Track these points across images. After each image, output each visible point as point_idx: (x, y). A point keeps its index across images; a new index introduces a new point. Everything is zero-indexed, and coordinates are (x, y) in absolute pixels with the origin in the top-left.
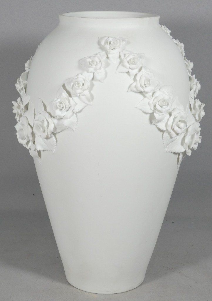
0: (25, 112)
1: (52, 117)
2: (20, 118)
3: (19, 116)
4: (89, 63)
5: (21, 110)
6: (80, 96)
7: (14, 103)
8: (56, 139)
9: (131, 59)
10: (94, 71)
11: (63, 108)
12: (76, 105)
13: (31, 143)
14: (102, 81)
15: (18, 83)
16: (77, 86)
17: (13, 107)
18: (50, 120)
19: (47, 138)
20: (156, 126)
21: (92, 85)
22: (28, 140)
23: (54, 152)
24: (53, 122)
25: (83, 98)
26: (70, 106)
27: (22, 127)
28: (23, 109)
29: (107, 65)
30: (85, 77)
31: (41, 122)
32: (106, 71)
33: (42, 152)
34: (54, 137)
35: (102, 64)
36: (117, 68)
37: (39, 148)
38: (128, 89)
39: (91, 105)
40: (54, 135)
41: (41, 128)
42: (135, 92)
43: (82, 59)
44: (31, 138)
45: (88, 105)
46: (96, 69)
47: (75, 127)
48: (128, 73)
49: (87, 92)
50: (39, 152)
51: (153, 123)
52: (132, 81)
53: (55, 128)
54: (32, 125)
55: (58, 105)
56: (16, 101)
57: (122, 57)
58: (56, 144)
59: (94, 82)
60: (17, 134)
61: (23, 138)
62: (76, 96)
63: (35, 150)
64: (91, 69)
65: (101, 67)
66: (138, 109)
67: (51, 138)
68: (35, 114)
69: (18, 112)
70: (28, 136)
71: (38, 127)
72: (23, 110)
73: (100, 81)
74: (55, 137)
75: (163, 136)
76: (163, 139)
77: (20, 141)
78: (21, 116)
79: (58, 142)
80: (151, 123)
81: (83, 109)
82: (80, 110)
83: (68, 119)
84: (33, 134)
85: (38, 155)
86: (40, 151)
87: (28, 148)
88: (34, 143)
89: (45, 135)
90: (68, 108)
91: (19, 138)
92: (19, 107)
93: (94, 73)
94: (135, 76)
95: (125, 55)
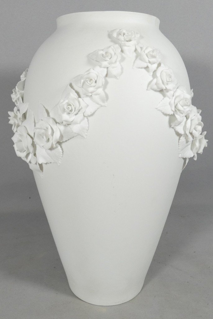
0: (22, 122)
1: (58, 124)
2: (17, 128)
3: (16, 127)
4: (103, 55)
5: (18, 119)
6: (92, 96)
7: (9, 113)
8: (62, 150)
9: (150, 51)
10: (108, 66)
11: (71, 111)
12: (87, 107)
13: (31, 156)
14: (118, 78)
15: (13, 93)
16: (89, 82)
17: (9, 118)
18: (55, 127)
19: (52, 149)
20: (175, 130)
21: (106, 83)
22: (28, 152)
23: (59, 165)
24: (59, 129)
25: (96, 98)
26: (80, 107)
27: (20, 138)
28: (21, 118)
29: (123, 59)
30: (98, 73)
31: (45, 130)
32: (121, 66)
33: (44, 166)
34: (59, 147)
35: (117, 56)
36: (134, 62)
37: (41, 161)
38: (148, 87)
39: (105, 106)
40: (59, 145)
41: (44, 137)
42: (156, 91)
43: (91, 53)
44: (31, 149)
45: (102, 106)
46: (110, 63)
47: (86, 134)
48: (147, 68)
49: (100, 91)
50: (41, 166)
51: (172, 126)
52: (151, 78)
53: (62, 136)
54: (32, 135)
55: (65, 107)
56: (13, 111)
57: (139, 50)
58: (62, 156)
59: (108, 79)
60: (15, 146)
61: (22, 151)
62: (87, 96)
63: (36, 164)
64: (105, 64)
65: (116, 61)
66: (159, 110)
67: (56, 148)
68: (35, 123)
69: (15, 123)
70: (28, 148)
71: (41, 136)
72: (21, 120)
73: (115, 77)
74: (61, 147)
75: (180, 141)
76: (179, 144)
77: (19, 154)
78: (18, 126)
79: (64, 153)
80: (170, 126)
81: (95, 111)
82: (92, 113)
83: (78, 124)
84: (34, 145)
85: (39, 169)
86: (42, 164)
87: (28, 161)
88: (35, 155)
89: (49, 145)
90: (78, 111)
91: (18, 151)
92: (16, 117)
93: (107, 68)
94: (153, 72)
95: (141, 48)
